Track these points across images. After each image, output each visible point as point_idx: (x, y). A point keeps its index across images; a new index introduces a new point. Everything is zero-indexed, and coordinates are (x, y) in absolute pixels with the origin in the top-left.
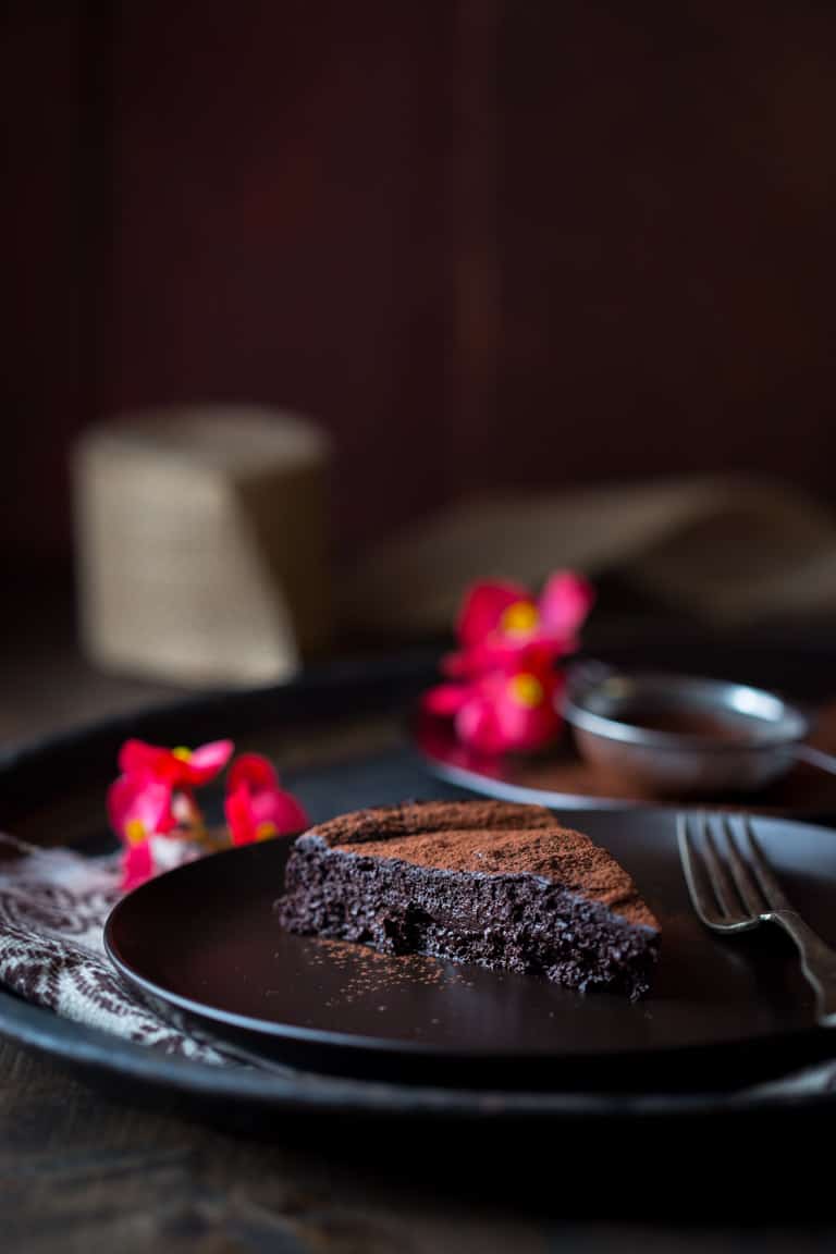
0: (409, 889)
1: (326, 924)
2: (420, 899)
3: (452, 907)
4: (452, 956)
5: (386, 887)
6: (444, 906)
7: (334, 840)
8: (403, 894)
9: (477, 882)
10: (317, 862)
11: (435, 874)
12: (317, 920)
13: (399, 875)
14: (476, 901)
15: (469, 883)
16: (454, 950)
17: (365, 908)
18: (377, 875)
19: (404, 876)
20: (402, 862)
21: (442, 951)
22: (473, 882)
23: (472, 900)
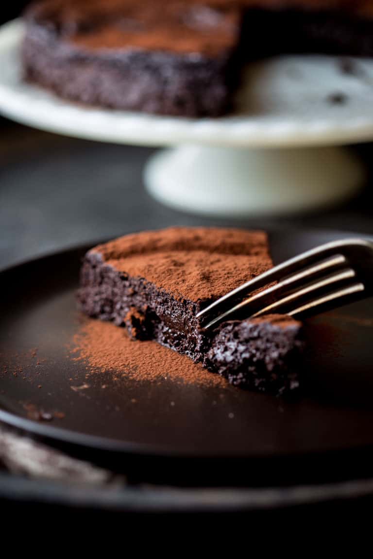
0: (148, 297)
1: (102, 312)
2: (154, 305)
3: (171, 314)
4: (171, 346)
5: (135, 294)
6: (166, 312)
7: (109, 257)
8: (144, 300)
9: (185, 301)
10: (98, 270)
11: (162, 290)
12: (98, 309)
13: (142, 287)
14: (184, 313)
15: (180, 300)
16: (173, 342)
17: (124, 305)
18: (130, 285)
19: (145, 288)
20: (143, 279)
21: (165, 342)
22: (182, 301)
23: (182, 312)
